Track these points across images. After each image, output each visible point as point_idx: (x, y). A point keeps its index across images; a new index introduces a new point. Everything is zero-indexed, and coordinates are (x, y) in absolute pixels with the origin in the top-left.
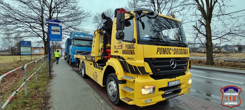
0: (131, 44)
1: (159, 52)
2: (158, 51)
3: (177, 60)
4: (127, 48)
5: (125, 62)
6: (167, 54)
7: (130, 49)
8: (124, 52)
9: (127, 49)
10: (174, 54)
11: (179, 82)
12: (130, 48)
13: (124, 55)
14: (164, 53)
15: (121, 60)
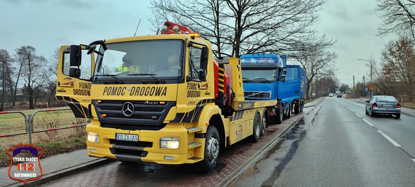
0: (88, 82)
1: (106, 93)
2: (105, 91)
3: (134, 105)
4: (81, 87)
5: (79, 105)
6: (118, 95)
7: (86, 89)
8: (76, 92)
9: (81, 89)
10: (131, 95)
11: (135, 138)
12: (86, 87)
13: (76, 96)
14: (113, 94)
15: (72, 102)
